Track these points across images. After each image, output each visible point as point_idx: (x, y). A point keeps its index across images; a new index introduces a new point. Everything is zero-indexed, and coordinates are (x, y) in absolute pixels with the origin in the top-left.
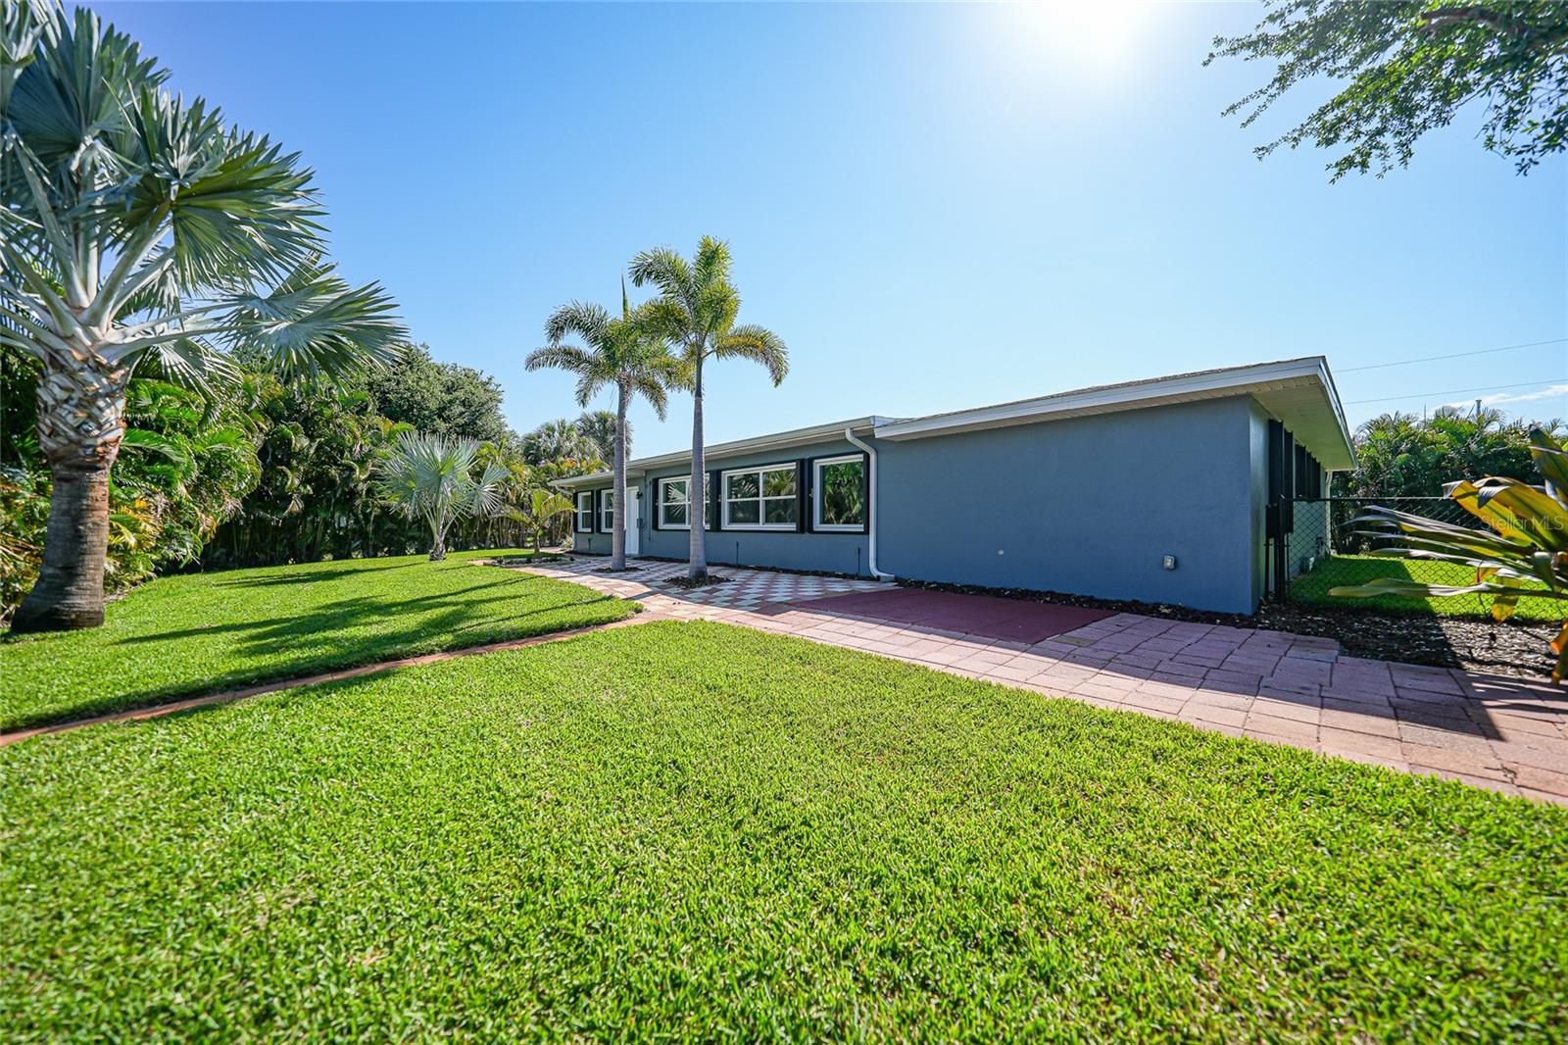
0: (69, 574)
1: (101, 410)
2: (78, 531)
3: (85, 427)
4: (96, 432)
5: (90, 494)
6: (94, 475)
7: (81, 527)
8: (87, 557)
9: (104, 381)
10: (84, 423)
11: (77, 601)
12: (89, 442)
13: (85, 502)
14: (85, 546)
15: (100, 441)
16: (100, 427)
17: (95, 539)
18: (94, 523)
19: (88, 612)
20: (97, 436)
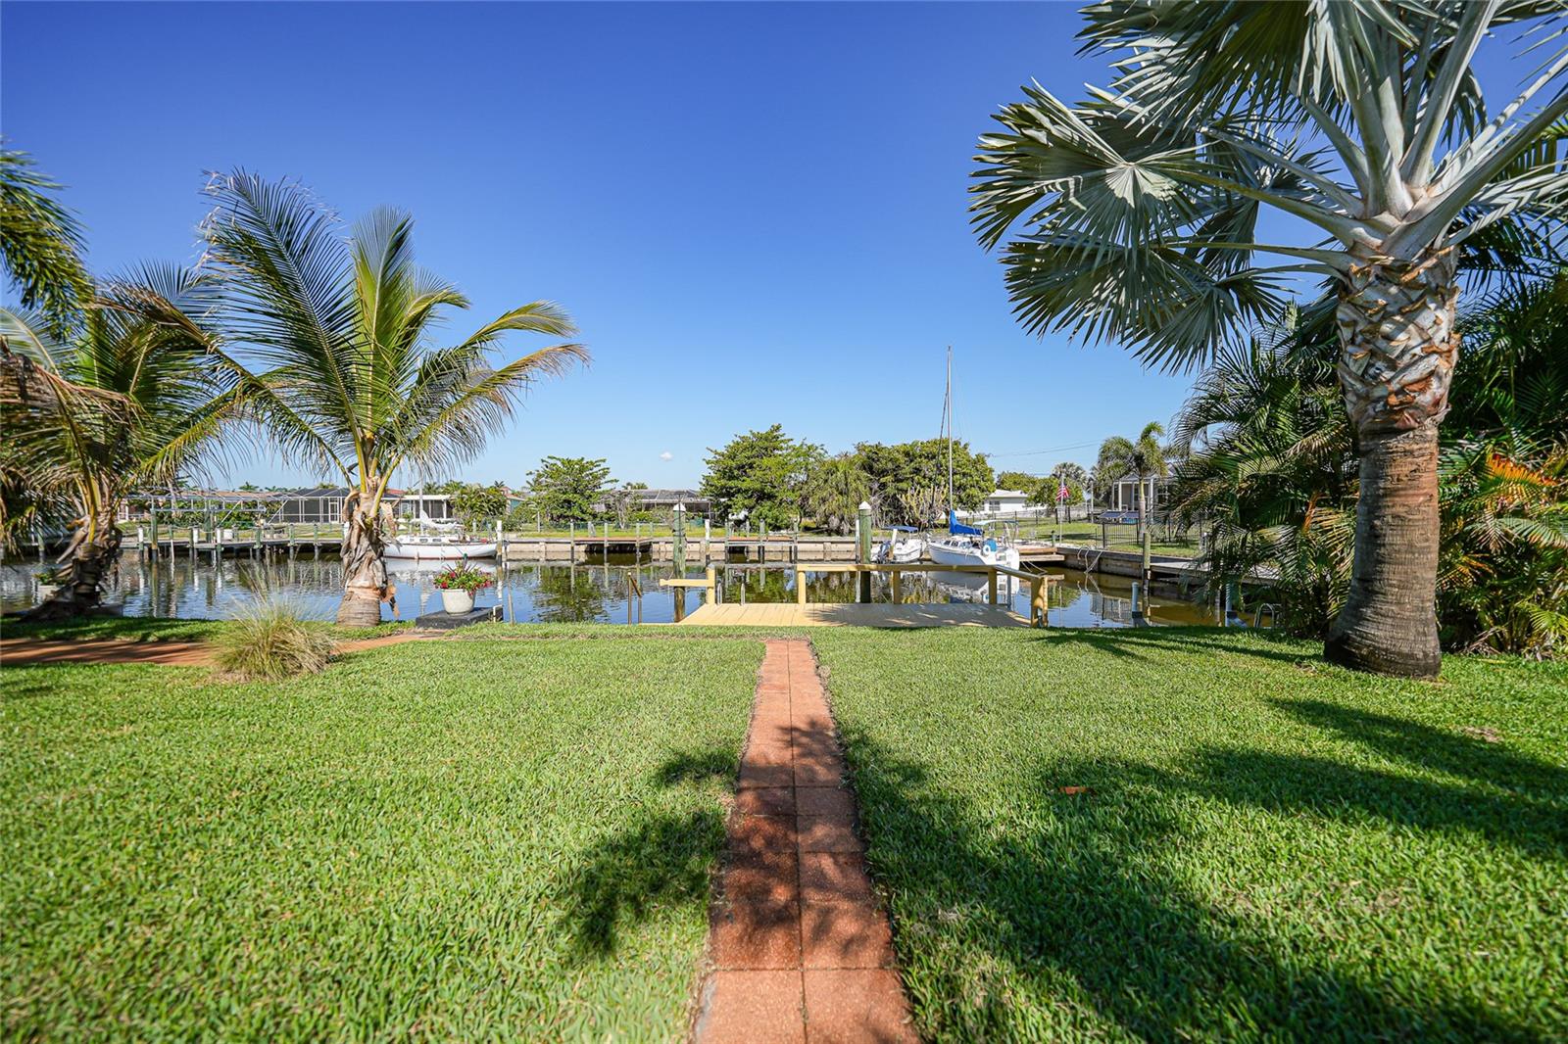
0: (1366, 589)
1: (1388, 338)
2: (1373, 527)
3: (1372, 371)
4: (1387, 375)
5: (1389, 471)
6: (1393, 443)
7: (1377, 522)
8: (1386, 568)
9: (1394, 290)
10: (1370, 365)
11: (1371, 630)
12: (1378, 392)
13: (1381, 485)
14: (1382, 551)
15: (1395, 386)
16: (1392, 365)
17: (1398, 540)
18: (1395, 516)
19: (1386, 650)
20: (1389, 381)
